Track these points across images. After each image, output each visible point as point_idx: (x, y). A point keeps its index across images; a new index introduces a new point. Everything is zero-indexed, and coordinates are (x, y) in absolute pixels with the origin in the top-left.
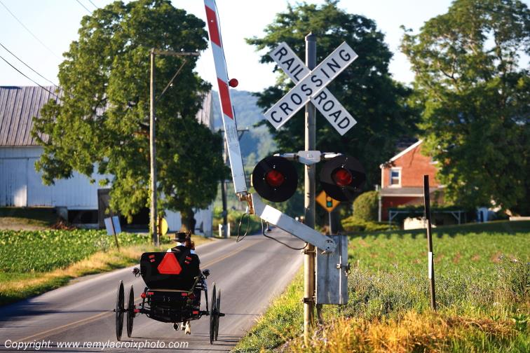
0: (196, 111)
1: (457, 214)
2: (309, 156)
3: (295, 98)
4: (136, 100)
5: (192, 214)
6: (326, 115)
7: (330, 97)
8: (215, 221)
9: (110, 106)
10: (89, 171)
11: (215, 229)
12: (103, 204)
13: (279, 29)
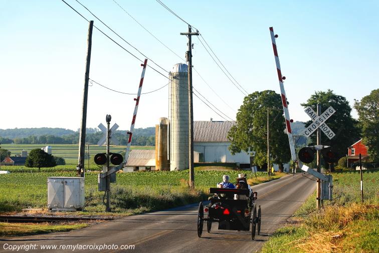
0: (284, 129)
2: (318, 146)
3: (314, 126)
4: (263, 125)
5: (282, 165)
6: (324, 132)
7: (326, 126)
8: (291, 167)
9: (254, 128)
10: (247, 150)
11: (291, 170)
12: (252, 162)
13: (312, 100)
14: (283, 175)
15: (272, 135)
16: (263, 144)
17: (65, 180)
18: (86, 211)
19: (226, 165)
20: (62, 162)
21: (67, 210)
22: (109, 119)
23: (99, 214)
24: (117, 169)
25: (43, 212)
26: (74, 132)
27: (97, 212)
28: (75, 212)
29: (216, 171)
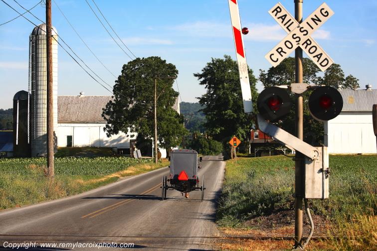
1: (284, 150)
6: (311, 56)
9: (135, 104)
10: (126, 131)
13: (208, 70)
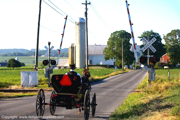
0: (130, 49)
1: (173, 66)
2: (148, 56)
3: (146, 47)
4: (120, 47)
5: (129, 66)
7: (152, 46)
8: (133, 67)
9: (116, 48)
10: (112, 59)
12: (114, 64)
13: (143, 35)
14: (130, 71)
15: (124, 51)
16: (120, 56)
17: (29, 73)
18: (39, 87)
19: (102, 66)
20: (23, 65)
21: (30, 86)
22: (49, 44)
23: (45, 88)
24: (54, 67)
25: (19, 88)
26: (29, 51)
27: (44, 87)
28: (34, 87)
29: (98, 69)
